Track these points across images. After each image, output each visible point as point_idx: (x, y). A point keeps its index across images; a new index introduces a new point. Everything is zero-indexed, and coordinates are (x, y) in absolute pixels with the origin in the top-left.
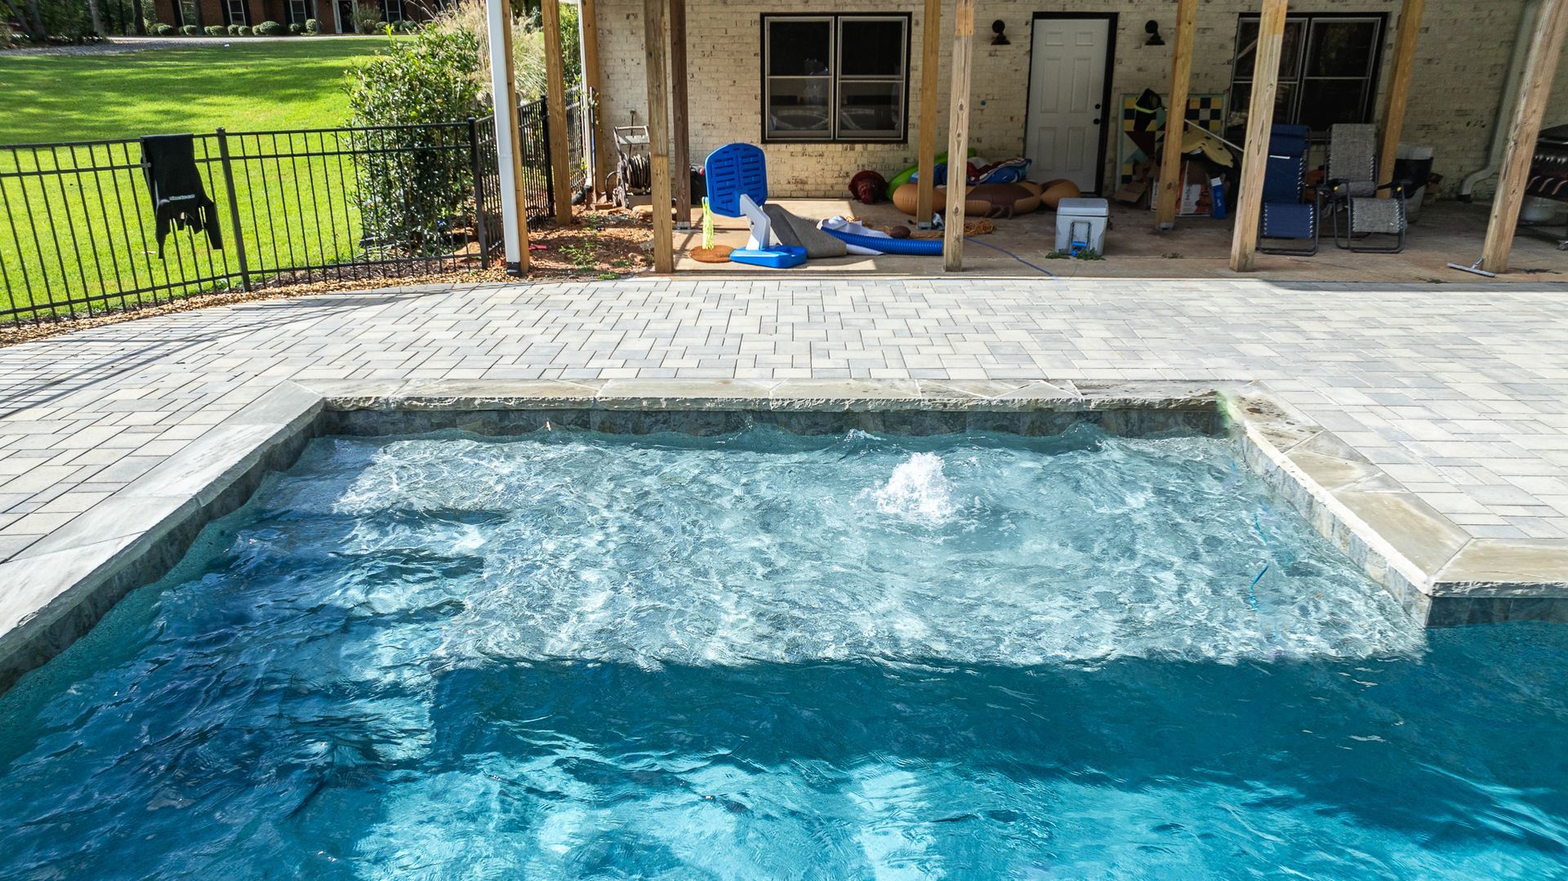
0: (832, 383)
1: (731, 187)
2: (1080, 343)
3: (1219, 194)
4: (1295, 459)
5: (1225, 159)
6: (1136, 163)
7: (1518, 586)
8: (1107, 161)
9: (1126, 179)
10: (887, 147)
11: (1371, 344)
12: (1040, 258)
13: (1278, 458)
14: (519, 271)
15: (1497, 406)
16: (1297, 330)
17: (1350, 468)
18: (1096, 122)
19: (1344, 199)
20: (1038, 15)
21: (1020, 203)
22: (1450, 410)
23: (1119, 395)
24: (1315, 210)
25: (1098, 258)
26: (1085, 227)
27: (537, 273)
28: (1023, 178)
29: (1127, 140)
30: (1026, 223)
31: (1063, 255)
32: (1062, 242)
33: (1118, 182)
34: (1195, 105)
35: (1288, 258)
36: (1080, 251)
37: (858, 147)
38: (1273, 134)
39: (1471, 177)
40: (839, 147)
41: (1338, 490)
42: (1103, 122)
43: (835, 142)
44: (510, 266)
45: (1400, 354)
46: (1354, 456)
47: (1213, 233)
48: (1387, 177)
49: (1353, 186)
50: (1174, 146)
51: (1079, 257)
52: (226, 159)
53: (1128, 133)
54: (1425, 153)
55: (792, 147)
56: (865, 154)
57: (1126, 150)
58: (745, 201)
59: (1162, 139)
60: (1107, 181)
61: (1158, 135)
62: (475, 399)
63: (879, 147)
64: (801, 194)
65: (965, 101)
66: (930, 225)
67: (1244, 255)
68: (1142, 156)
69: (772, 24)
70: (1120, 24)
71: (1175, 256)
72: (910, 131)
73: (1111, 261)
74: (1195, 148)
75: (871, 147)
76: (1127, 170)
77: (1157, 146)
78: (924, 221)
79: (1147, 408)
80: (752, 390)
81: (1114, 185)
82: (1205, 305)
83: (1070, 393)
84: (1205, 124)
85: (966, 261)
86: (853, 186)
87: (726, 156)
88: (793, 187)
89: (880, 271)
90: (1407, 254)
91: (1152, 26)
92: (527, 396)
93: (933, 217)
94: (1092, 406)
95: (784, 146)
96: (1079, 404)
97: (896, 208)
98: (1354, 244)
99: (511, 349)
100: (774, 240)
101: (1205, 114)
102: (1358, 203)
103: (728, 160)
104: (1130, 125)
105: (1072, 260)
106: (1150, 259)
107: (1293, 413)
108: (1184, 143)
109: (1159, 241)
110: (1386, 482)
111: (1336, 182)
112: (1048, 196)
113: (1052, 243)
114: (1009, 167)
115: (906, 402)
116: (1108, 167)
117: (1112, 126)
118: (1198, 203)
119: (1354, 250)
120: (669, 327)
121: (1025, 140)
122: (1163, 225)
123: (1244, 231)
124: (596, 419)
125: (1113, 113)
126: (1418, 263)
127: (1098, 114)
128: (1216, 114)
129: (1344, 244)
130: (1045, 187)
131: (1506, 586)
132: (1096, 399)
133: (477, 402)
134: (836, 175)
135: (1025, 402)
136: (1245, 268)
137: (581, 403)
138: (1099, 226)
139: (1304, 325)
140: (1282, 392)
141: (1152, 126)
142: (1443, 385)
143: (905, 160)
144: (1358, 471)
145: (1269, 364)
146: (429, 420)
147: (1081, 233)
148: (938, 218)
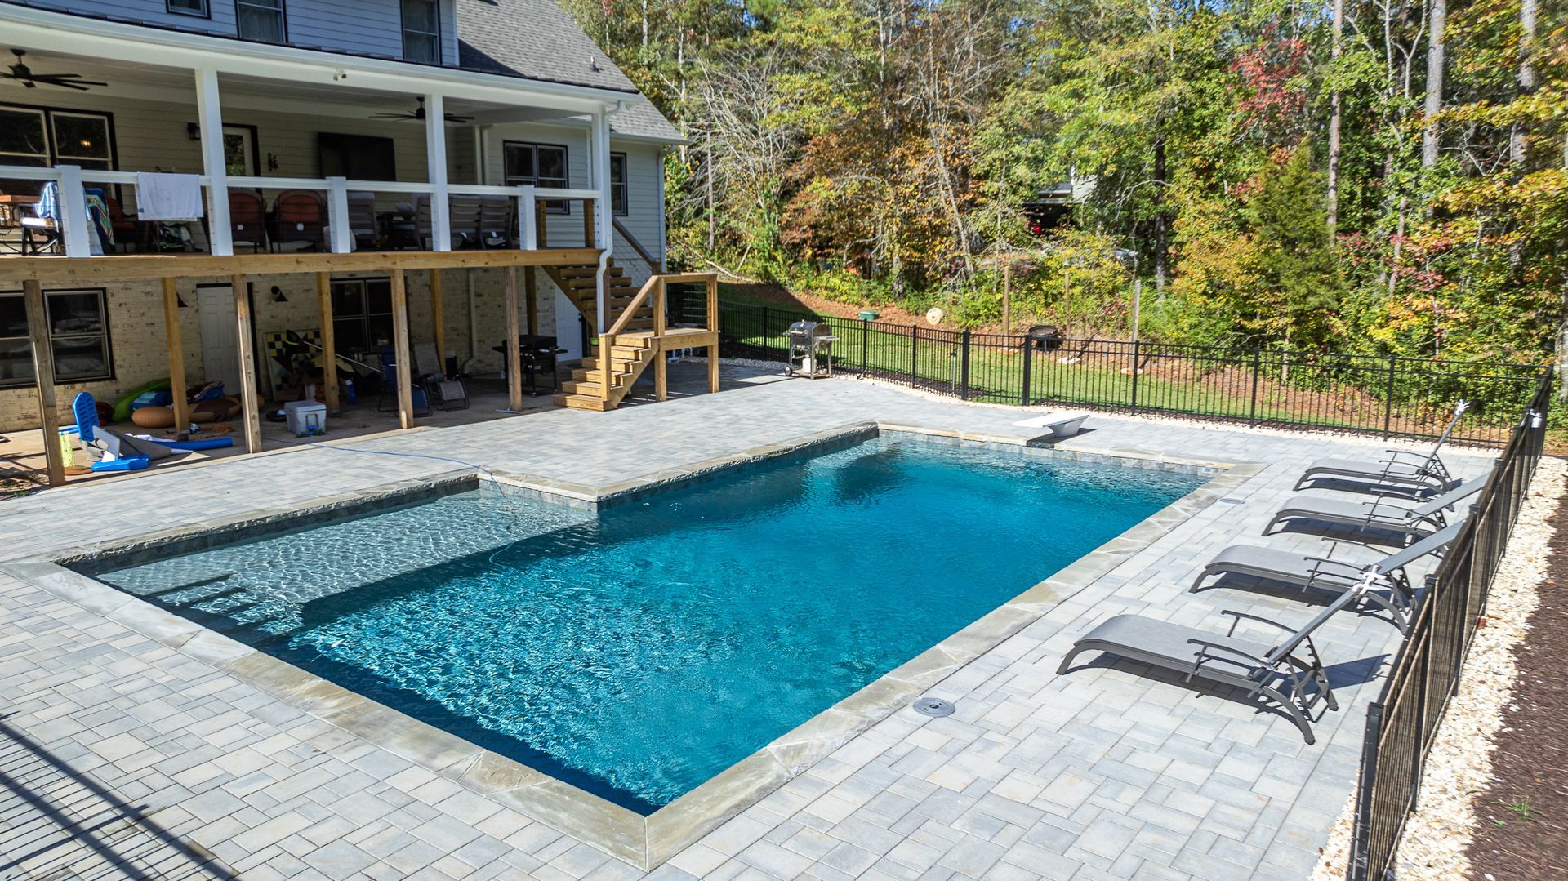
1: (87, 422)
2: (390, 468)
6: (285, 377)
10: (102, 383)
12: (292, 437)
13: (522, 484)
15: (570, 456)
19: (437, 383)
20: (199, 286)
22: (556, 459)
23: (440, 480)
25: (325, 432)
26: (314, 417)
32: (302, 428)
33: (274, 390)
35: (421, 418)
36: (315, 432)
37: (78, 386)
39: (466, 365)
48: (445, 369)
53: (274, 358)
55: (18, 392)
58: (96, 430)
59: (296, 359)
60: (264, 390)
62: (144, 542)
63: (93, 383)
64: (32, 426)
65: (250, 353)
67: (410, 419)
68: (286, 371)
70: (255, 289)
71: (364, 426)
72: (117, 370)
73: (332, 433)
78: (185, 429)
82: (417, 445)
85: (260, 446)
88: (24, 422)
89: (212, 458)
91: (275, 290)
93: (189, 426)
94: (433, 485)
95: (10, 392)
98: (444, 407)
100: (122, 452)
102: (442, 385)
104: (274, 352)
105: (312, 437)
110: (558, 480)
111: (428, 375)
113: (295, 429)
114: (215, 388)
116: (264, 381)
123: (407, 406)
124: (210, 540)
125: (261, 346)
129: (440, 407)
131: (614, 494)
132: (433, 482)
136: (414, 424)
138: (322, 415)
142: (546, 454)
143: (123, 390)
144: (551, 479)
147: (312, 420)
148: (194, 426)
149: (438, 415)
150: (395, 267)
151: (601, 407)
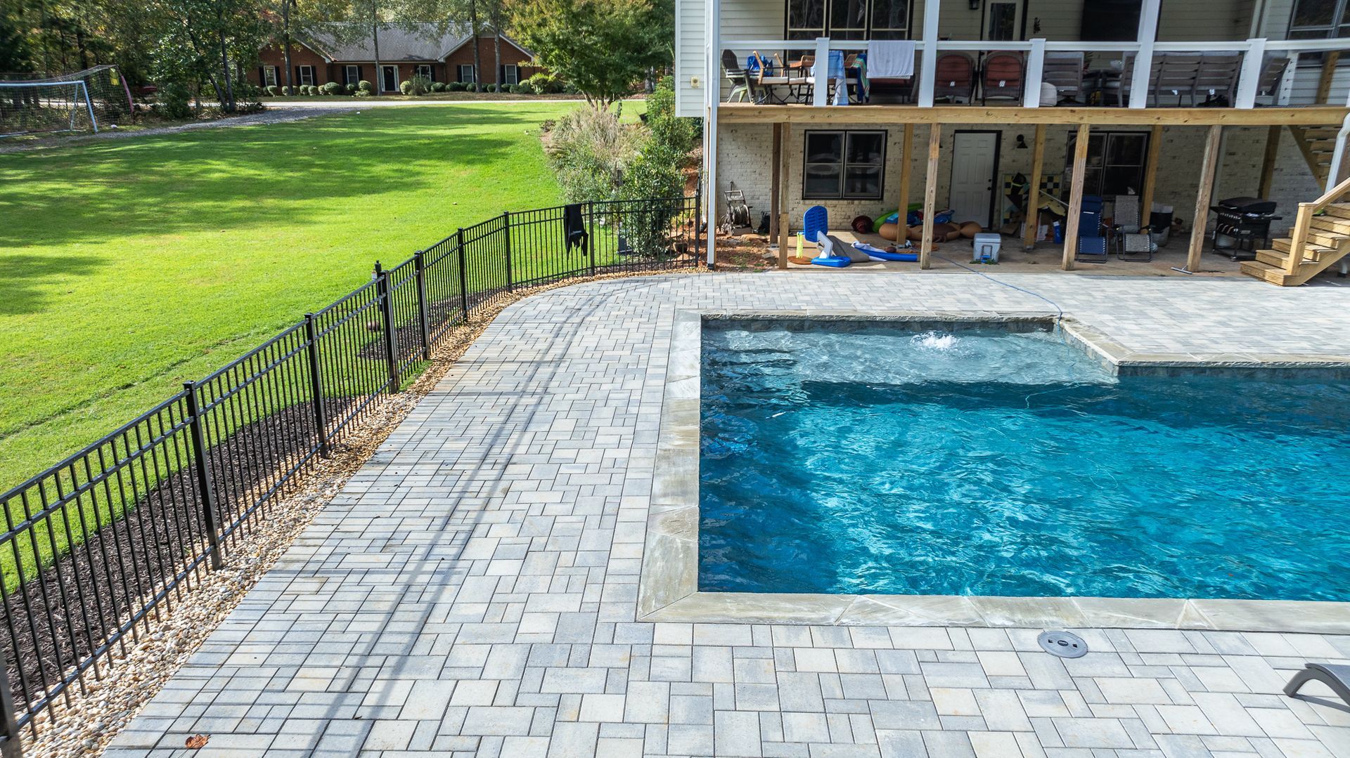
0: (896, 311)
1: (813, 227)
2: (994, 299)
3: (1056, 230)
4: (1081, 334)
5: (1060, 212)
6: (1012, 213)
8: (995, 210)
9: (1006, 221)
10: (872, 202)
11: (1121, 300)
12: (967, 263)
13: (1075, 334)
14: (713, 268)
16: (1090, 295)
17: (1101, 336)
18: (989, 189)
19: (1121, 235)
20: (957, 131)
21: (950, 234)
22: (1144, 321)
23: (1014, 316)
24: (1106, 240)
25: (996, 263)
26: (989, 248)
27: (723, 269)
28: (950, 221)
29: (1007, 199)
30: (954, 245)
31: (978, 262)
32: (977, 255)
33: (1002, 223)
34: (1045, 181)
35: (1092, 264)
36: (986, 260)
37: (856, 202)
38: (1083, 201)
40: (845, 202)
41: (1095, 342)
42: (993, 189)
43: (842, 199)
44: (709, 265)
45: (1133, 304)
46: (1102, 333)
47: (1054, 251)
48: (1146, 222)
49: (1126, 228)
50: (1033, 205)
51: (986, 263)
52: (591, 214)
53: (1008, 196)
54: (1168, 209)
55: (819, 202)
56: (860, 206)
57: (1005, 205)
58: (820, 234)
59: (1027, 199)
60: (995, 222)
61: (1024, 196)
62: (760, 315)
63: (867, 202)
65: (934, 189)
66: (904, 246)
67: (1069, 262)
68: (1015, 209)
69: (810, 135)
70: (1003, 136)
71: (1034, 263)
72: (885, 195)
73: (1002, 265)
74: (1045, 206)
75: (863, 202)
76: (1007, 216)
77: (1024, 203)
78: (901, 244)
79: (1026, 321)
80: (866, 313)
81: (1000, 225)
82: (1050, 285)
83: (995, 315)
84: (1050, 192)
85: (932, 265)
86: (854, 224)
87: (812, 212)
89: (889, 269)
90: (1153, 262)
91: (1020, 138)
93: (906, 242)
94: (1004, 320)
95: (815, 201)
96: (999, 319)
97: (880, 236)
98: (1127, 257)
100: (834, 253)
101: (1050, 186)
102: (1128, 237)
103: (812, 214)
104: (1008, 191)
105: (983, 265)
106: (1022, 264)
107: (1083, 322)
108: (1039, 202)
109: (1025, 255)
110: (1112, 340)
111: (1117, 226)
112: (965, 230)
113: (972, 256)
114: (943, 215)
115: (929, 317)
116: (996, 214)
117: (998, 191)
118: (1046, 235)
119: (1126, 260)
120: (811, 291)
121: (949, 199)
122: (1028, 247)
123: (1069, 251)
124: (807, 324)
125: (998, 184)
126: (1158, 267)
127: (990, 185)
128: (1056, 185)
129: (1122, 257)
130: (962, 226)
131: (1142, 362)
132: (1005, 317)
133: (761, 317)
134: (844, 217)
135: (977, 318)
136: (1070, 268)
137: (802, 317)
138: (996, 248)
139: (1093, 293)
140: (1078, 315)
141: (1021, 192)
142: (1145, 314)
143: (882, 209)
144: (1103, 337)
145: (1076, 306)
146: (742, 323)
147: (987, 251)
148: (908, 243)
149: (1114, 263)
150: (1081, 122)
151: (1281, 281)
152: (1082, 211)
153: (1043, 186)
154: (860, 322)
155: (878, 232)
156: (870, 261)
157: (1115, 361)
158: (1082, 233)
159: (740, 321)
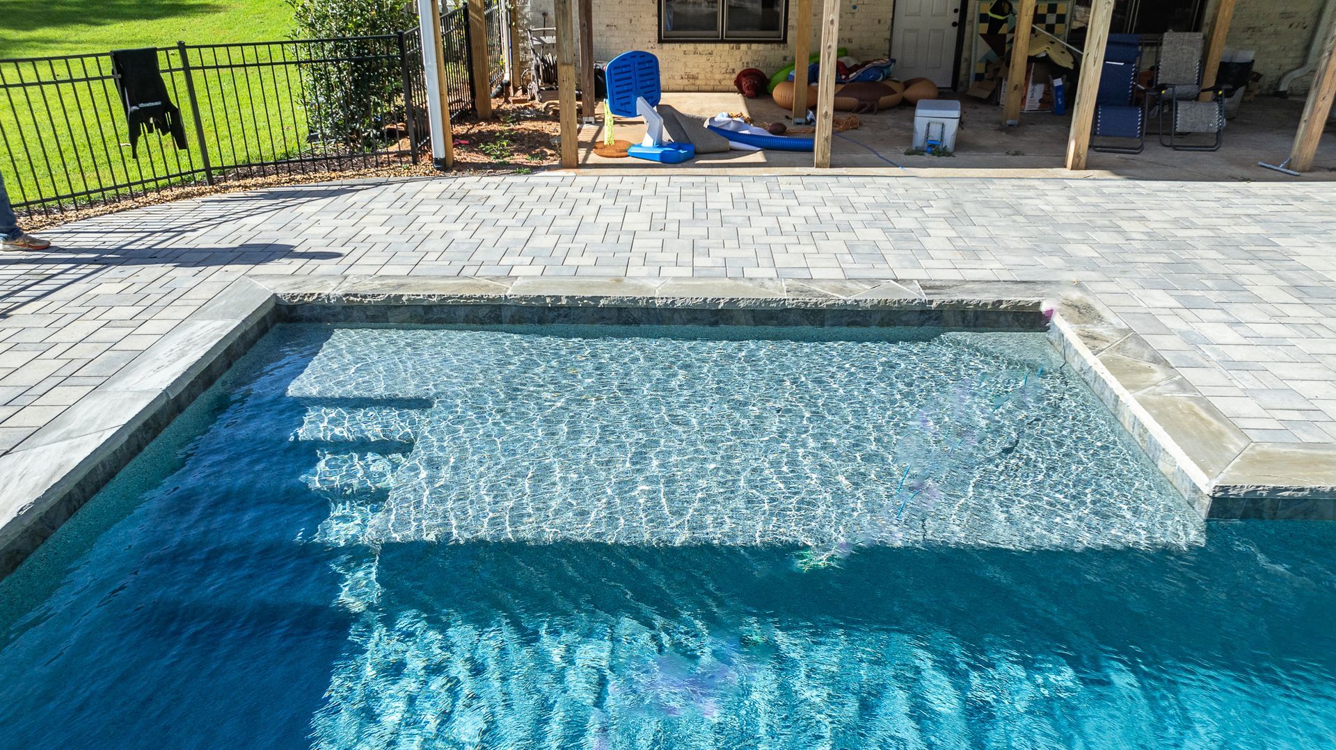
0: (710, 282)
1: (628, 91)
2: (928, 243)
3: (1060, 93)
4: (1105, 362)
5: (1066, 62)
6: (988, 63)
7: (1286, 489)
8: (963, 60)
9: (979, 77)
10: (769, 46)
11: (1183, 245)
12: (899, 153)
13: (1094, 362)
14: (445, 166)
15: (1287, 310)
16: (1118, 230)
17: (1152, 371)
18: (954, 24)
19: (1171, 103)
21: (884, 99)
22: (1246, 313)
23: (956, 297)
24: (1143, 113)
25: (949, 154)
26: (940, 127)
27: (461, 167)
28: (887, 77)
29: (981, 41)
30: (889, 119)
31: (919, 152)
32: (919, 140)
33: (971, 81)
34: (1043, 10)
35: (1117, 155)
36: (934, 149)
37: (744, 47)
38: (1109, 43)
39: (1287, 77)
40: (727, 46)
41: (1140, 393)
42: (960, 25)
43: (722, 41)
44: (437, 161)
45: (1208, 257)
46: (1157, 360)
47: (1051, 129)
48: (1210, 81)
49: (1178, 89)
50: (1021, 50)
51: (933, 154)
52: (187, 69)
53: (982, 35)
54: (1247, 55)
55: (685, 47)
56: (749, 53)
57: (980, 50)
58: (641, 103)
59: (1011, 41)
60: (962, 78)
61: (1009, 37)
62: (402, 295)
63: (761, 46)
64: (692, 88)
65: (835, 16)
66: (803, 121)
67: (1079, 151)
68: (994, 57)
71: (1017, 154)
72: (790, 33)
73: (960, 156)
74: (1040, 52)
75: (754, 46)
76: (980, 68)
77: (1007, 48)
78: (800, 117)
79: (981, 309)
80: (641, 288)
81: (968, 81)
82: (1040, 203)
83: (914, 294)
84: (1050, 29)
86: (738, 82)
87: (624, 63)
88: (685, 82)
92: (447, 293)
93: (807, 114)
94: (934, 305)
95: (677, 45)
96: (923, 304)
97: (774, 102)
98: (1177, 141)
99: (435, 245)
100: (666, 137)
101: (1051, 19)
102: (1182, 106)
103: (625, 66)
104: (984, 27)
105: (927, 158)
106: (995, 156)
107: (1107, 314)
108: (1031, 45)
109: (1005, 138)
110: (1183, 385)
111: (1164, 87)
112: (910, 93)
113: (910, 139)
114: (875, 67)
115: (772, 301)
116: (963, 65)
117: (968, 28)
118: (1041, 101)
119: (1175, 148)
120: (572, 223)
121: (890, 40)
122: (1009, 122)
123: (1079, 134)
124: (506, 314)
125: (969, 17)
127: (956, 17)
128: (1061, 19)
129: (1167, 140)
130: (907, 85)
131: (1276, 490)
132: (937, 300)
133: (404, 299)
134: (723, 71)
135: (876, 302)
136: (1081, 164)
137: (494, 299)
138: (952, 126)
139: (1125, 225)
140: (1102, 295)
141: (1004, 30)
142: (1241, 288)
143: (785, 58)
144: (1159, 374)
145: (1091, 265)
146: (365, 313)
147: (936, 131)
148: (811, 114)
149: (1155, 153)
152: (1105, 61)
153: (1038, 18)
154: (620, 309)
155: (770, 95)
156: (732, 150)
157: (1207, 485)
158: (1103, 100)
159: (362, 308)
